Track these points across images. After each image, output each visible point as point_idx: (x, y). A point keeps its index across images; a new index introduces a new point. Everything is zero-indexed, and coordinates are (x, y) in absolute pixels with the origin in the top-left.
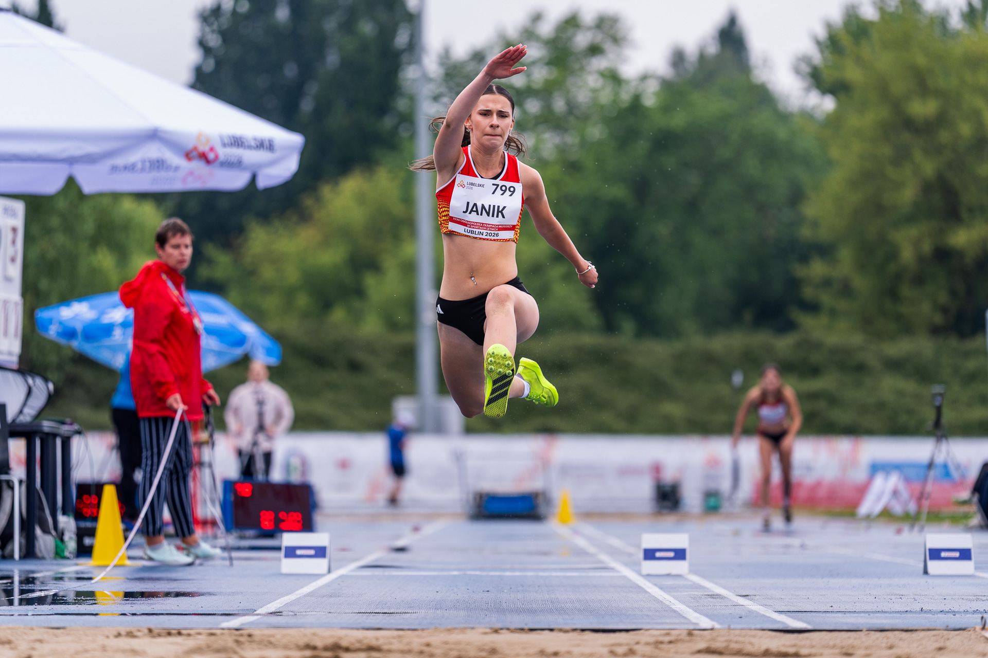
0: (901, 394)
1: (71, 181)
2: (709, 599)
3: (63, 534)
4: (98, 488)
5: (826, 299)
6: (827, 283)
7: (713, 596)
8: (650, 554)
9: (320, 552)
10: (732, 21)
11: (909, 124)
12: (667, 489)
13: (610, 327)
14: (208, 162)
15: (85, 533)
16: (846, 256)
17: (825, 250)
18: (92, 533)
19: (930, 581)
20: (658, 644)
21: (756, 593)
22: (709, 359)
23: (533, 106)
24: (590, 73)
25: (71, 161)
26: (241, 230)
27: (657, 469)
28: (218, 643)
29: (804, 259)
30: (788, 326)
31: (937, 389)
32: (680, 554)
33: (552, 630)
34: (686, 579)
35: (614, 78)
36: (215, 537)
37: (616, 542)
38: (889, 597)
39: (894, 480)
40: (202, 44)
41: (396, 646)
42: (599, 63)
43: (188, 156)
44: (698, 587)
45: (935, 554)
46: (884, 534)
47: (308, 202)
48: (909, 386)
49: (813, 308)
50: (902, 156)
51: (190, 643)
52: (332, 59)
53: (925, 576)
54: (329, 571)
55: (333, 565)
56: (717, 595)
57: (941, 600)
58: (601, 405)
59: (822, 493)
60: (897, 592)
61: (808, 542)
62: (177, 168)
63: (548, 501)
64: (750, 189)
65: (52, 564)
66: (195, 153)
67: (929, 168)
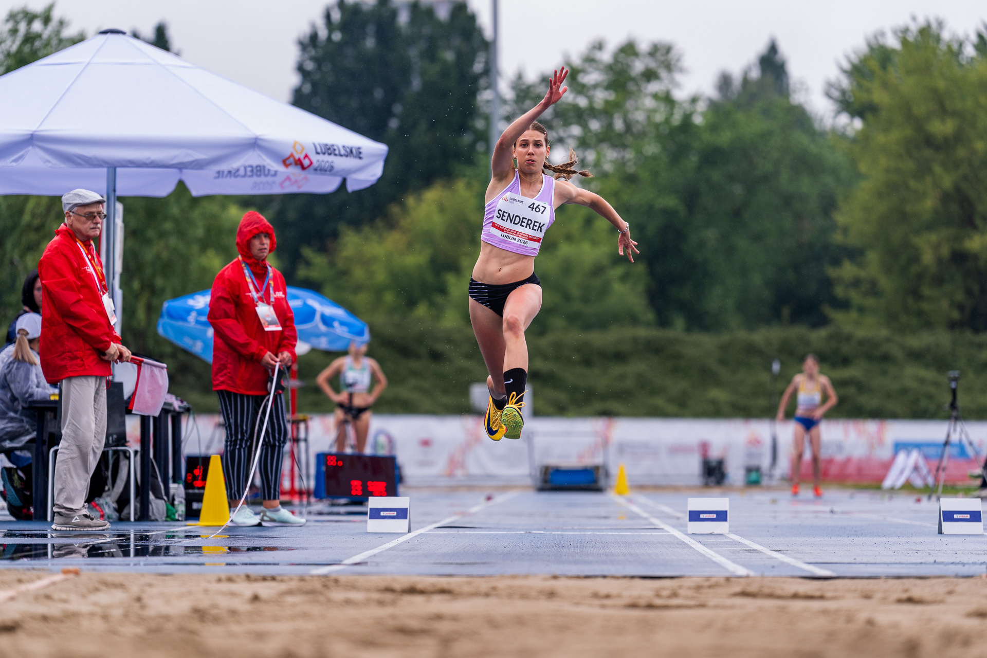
0: (922, 381)
1: (181, 185)
2: (746, 553)
3: (173, 499)
4: (206, 460)
5: (855, 296)
6: (856, 283)
7: (750, 551)
8: (695, 516)
9: (402, 514)
10: (773, 49)
11: (929, 141)
12: (714, 464)
13: (663, 322)
14: (303, 168)
15: (194, 498)
16: (873, 257)
17: (855, 254)
18: (199, 498)
19: (944, 539)
20: (698, 588)
21: (787, 548)
22: (751, 349)
23: (595, 125)
24: (646, 95)
25: (181, 167)
26: (335, 235)
27: (704, 447)
28: (307, 586)
29: (836, 262)
30: (822, 321)
31: (953, 374)
32: (721, 516)
33: (604, 577)
34: (726, 537)
35: (667, 99)
36: (309, 504)
37: (666, 509)
38: (906, 552)
39: (915, 456)
40: (300, 69)
41: (466, 589)
42: (654, 87)
43: (285, 163)
44: (739, 544)
45: (949, 516)
46: (906, 503)
47: (395, 209)
48: (929, 374)
49: (843, 305)
50: (924, 170)
51: (283, 587)
52: (416, 83)
53: (940, 535)
54: (409, 531)
55: (412, 525)
56: (753, 550)
57: (953, 554)
58: (655, 392)
59: (851, 469)
60: (914, 548)
61: (836, 509)
62: (276, 173)
63: (607, 475)
64: (788, 201)
65: (163, 525)
66: (291, 160)
67: (947, 181)
